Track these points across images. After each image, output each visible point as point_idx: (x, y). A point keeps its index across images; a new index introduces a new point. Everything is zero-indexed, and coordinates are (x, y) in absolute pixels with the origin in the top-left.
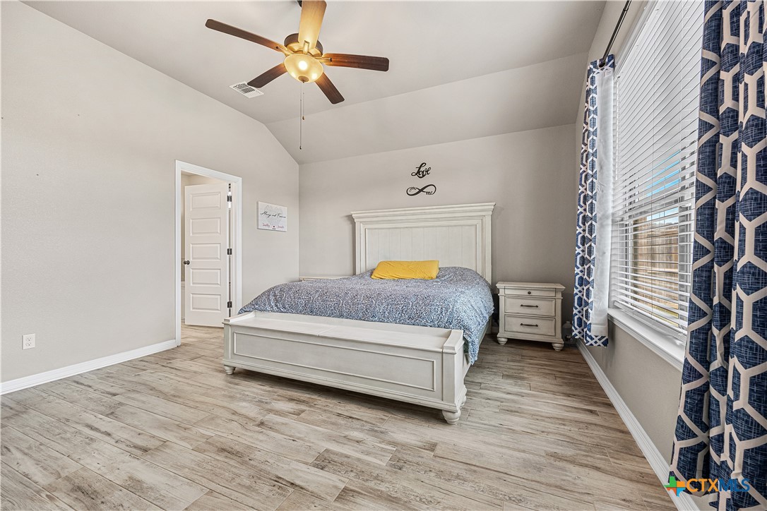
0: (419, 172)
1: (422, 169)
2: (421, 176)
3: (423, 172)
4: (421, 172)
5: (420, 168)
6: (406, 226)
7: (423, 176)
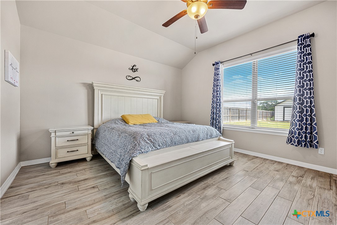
0: (132, 69)
1: (134, 68)
2: (134, 71)
3: (135, 69)
4: (134, 69)
5: (133, 67)
6: (128, 96)
7: (135, 71)
